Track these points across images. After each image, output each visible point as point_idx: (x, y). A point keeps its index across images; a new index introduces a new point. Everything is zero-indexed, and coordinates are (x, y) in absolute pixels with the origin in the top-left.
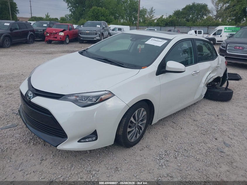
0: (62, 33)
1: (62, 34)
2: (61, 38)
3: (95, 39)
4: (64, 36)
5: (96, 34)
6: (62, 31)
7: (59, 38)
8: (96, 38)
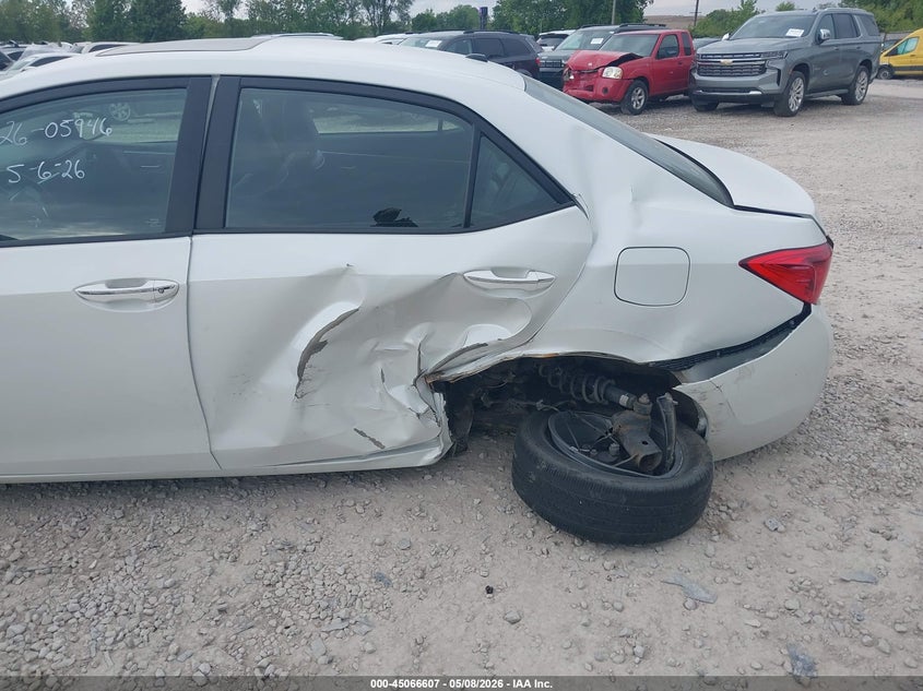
0: (614, 68)
1: (613, 73)
2: (606, 90)
3: (752, 93)
4: (617, 83)
5: (763, 69)
6: (615, 63)
7: (599, 91)
8: (762, 87)
